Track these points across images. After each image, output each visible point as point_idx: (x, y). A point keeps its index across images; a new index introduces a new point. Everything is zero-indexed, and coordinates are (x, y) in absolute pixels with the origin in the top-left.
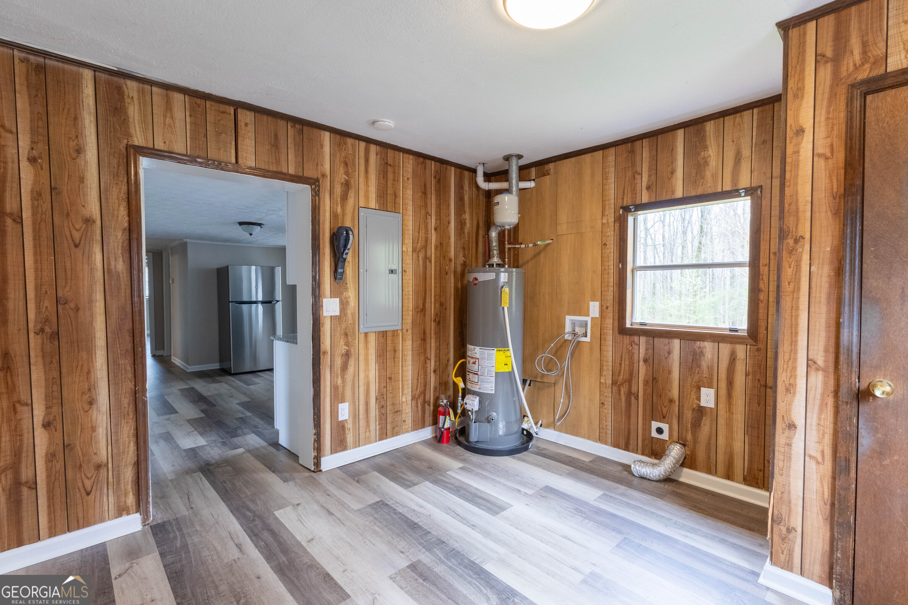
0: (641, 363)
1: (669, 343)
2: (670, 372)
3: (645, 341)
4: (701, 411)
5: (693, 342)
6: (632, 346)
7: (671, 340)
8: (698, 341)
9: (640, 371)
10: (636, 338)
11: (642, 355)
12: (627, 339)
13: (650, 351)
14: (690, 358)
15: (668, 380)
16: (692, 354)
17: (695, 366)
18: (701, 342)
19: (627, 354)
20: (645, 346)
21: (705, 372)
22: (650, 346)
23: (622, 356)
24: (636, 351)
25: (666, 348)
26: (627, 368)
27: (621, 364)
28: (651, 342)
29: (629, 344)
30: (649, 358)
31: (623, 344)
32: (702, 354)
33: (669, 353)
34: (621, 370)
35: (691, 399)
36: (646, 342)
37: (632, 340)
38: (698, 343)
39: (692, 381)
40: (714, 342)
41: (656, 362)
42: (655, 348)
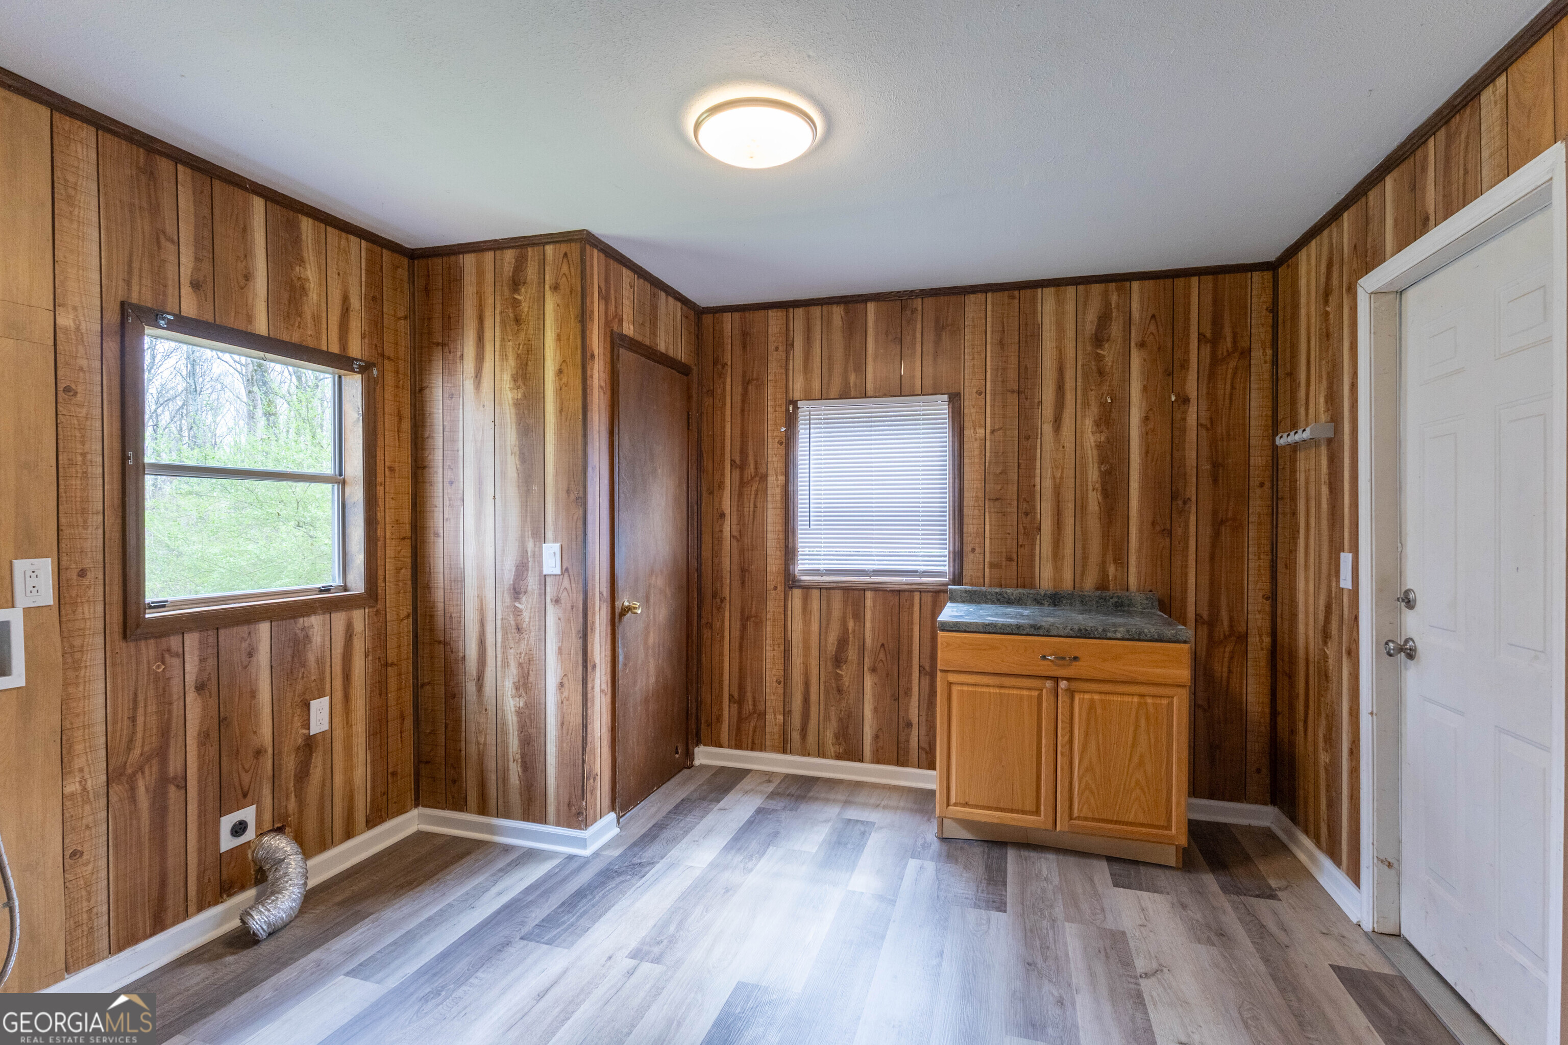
0: (191, 696)
1: (250, 633)
2: (253, 694)
3: (196, 643)
4: (309, 744)
5: (292, 621)
6: (163, 663)
7: (253, 626)
8: (300, 617)
9: (189, 716)
10: (174, 642)
11: (191, 678)
12: (148, 650)
13: (212, 662)
14: (289, 652)
15: (251, 713)
16: (291, 644)
17: (298, 665)
18: (306, 619)
19: (151, 686)
20: (197, 653)
21: (313, 671)
22: (210, 651)
23: (136, 695)
24: (176, 672)
25: (244, 645)
26: (153, 720)
27: (133, 719)
28: (212, 640)
29: (156, 660)
30: (209, 679)
31: (138, 663)
32: (307, 638)
33: (250, 655)
34: (134, 733)
35: (294, 731)
36: (200, 642)
37: (164, 646)
38: (301, 620)
39: (294, 696)
40: (324, 613)
41: (224, 681)
42: (222, 652)
